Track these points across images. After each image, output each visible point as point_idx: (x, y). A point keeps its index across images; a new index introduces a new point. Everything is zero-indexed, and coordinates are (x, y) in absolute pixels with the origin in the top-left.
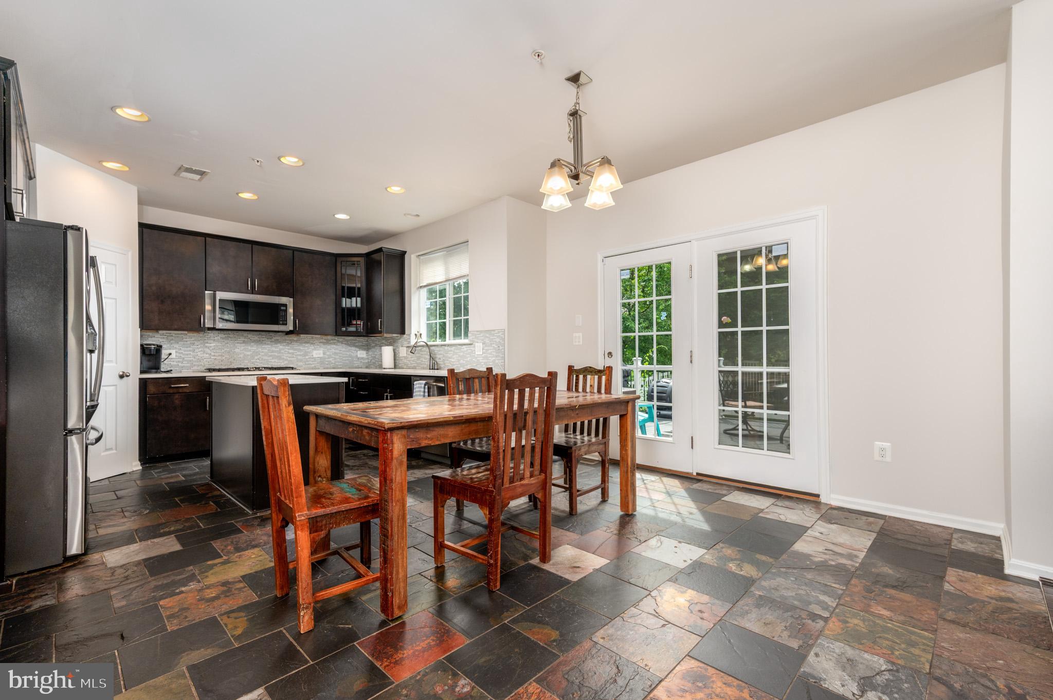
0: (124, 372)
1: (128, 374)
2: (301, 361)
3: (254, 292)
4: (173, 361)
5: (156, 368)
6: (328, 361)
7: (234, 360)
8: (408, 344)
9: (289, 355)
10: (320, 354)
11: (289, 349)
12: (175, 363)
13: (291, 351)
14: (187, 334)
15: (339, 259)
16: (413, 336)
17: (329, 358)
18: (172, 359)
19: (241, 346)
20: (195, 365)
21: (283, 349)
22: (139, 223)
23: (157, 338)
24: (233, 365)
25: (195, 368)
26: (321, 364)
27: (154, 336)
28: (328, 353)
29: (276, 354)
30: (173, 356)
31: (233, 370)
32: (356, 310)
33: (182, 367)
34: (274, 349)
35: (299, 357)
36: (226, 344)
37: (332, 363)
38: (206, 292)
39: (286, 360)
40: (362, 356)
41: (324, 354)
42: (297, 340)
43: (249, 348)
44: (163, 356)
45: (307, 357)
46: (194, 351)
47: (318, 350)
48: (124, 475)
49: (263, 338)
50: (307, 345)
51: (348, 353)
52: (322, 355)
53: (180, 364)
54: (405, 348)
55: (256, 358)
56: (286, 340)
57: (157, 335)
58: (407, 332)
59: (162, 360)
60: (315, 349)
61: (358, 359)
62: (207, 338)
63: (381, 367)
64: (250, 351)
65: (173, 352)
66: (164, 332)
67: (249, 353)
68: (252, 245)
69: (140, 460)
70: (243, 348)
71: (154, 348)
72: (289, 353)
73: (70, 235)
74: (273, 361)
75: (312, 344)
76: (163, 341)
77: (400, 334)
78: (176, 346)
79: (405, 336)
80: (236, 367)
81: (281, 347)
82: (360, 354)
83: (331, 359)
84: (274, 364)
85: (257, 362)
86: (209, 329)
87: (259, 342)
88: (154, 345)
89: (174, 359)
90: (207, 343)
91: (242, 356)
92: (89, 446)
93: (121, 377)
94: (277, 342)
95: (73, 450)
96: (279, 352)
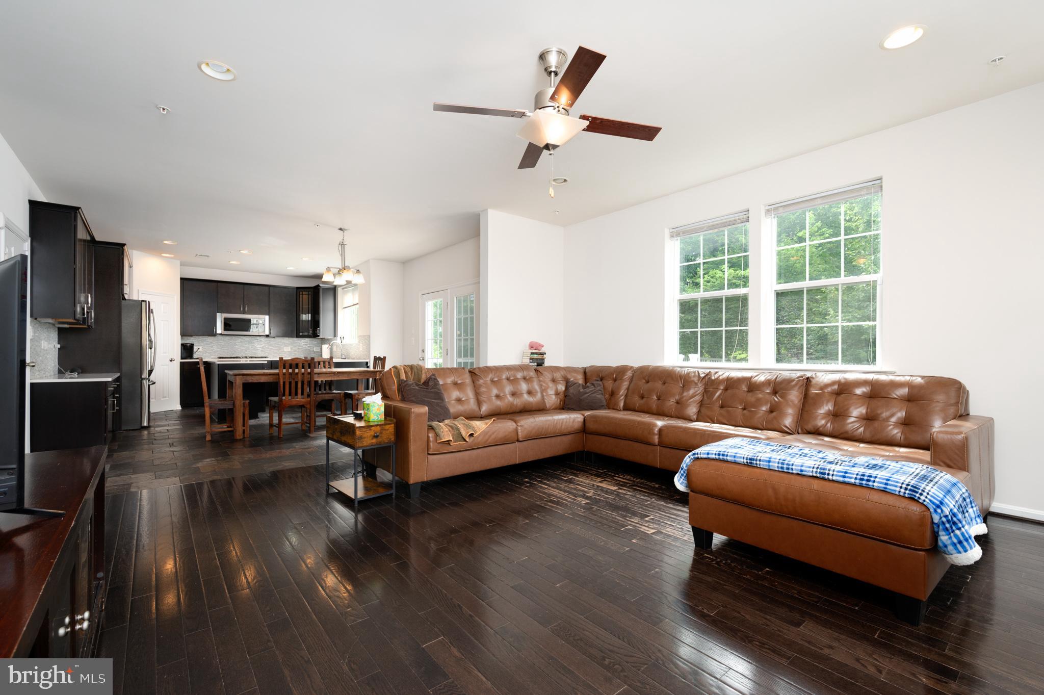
5: (191, 357)
30: (201, 349)
31: (234, 358)
35: (275, 351)
40: (317, 350)
46: (212, 347)
53: (204, 355)
64: (244, 347)
69: (181, 404)
73: (143, 304)
78: (202, 344)
80: (235, 356)
82: (316, 349)
92: (151, 386)
95: (144, 386)
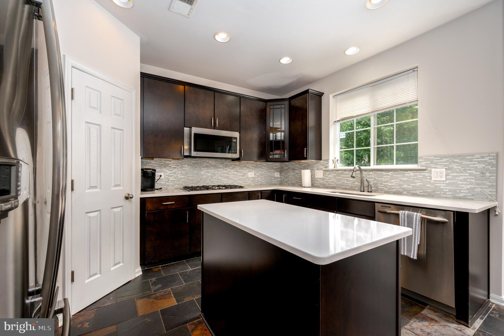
0: (129, 194)
1: (131, 196)
2: (241, 180)
3: (215, 128)
4: (163, 181)
6: (257, 180)
7: (200, 180)
8: (326, 168)
9: (234, 176)
10: (252, 175)
11: (234, 172)
12: (163, 183)
13: (235, 173)
14: (171, 161)
15: (269, 104)
16: (331, 162)
17: (257, 178)
18: (162, 179)
19: (204, 170)
20: (176, 184)
21: (230, 172)
22: (141, 73)
23: (152, 164)
24: (200, 183)
25: (176, 186)
26: (253, 182)
27: (151, 163)
28: (257, 174)
29: (226, 175)
30: (162, 177)
32: (281, 142)
33: (168, 186)
34: (225, 171)
36: (195, 168)
37: (260, 182)
38: (185, 128)
39: (232, 179)
41: (255, 175)
42: (238, 165)
43: (210, 171)
44: (157, 178)
45: (245, 177)
47: (251, 172)
48: (130, 283)
49: (218, 163)
50: (245, 168)
51: (269, 174)
52: (253, 176)
54: (322, 171)
55: (214, 178)
56: (232, 165)
57: (152, 162)
58: (323, 158)
59: (156, 181)
60: (249, 171)
61: (275, 178)
62: (184, 163)
63: (301, 186)
65: (162, 174)
66: (157, 159)
67: (209, 175)
68: (214, 92)
70: (206, 170)
71: (151, 171)
72: (234, 174)
74: (224, 180)
75: (247, 167)
76: (156, 166)
77: (316, 159)
79: (322, 161)
81: (229, 170)
83: (259, 179)
84: (225, 182)
85: (214, 181)
86: (186, 157)
87: (215, 167)
88: (150, 169)
89: (163, 179)
90: (184, 167)
91: (205, 176)
93: (127, 198)
94: (227, 166)
96: (228, 173)
